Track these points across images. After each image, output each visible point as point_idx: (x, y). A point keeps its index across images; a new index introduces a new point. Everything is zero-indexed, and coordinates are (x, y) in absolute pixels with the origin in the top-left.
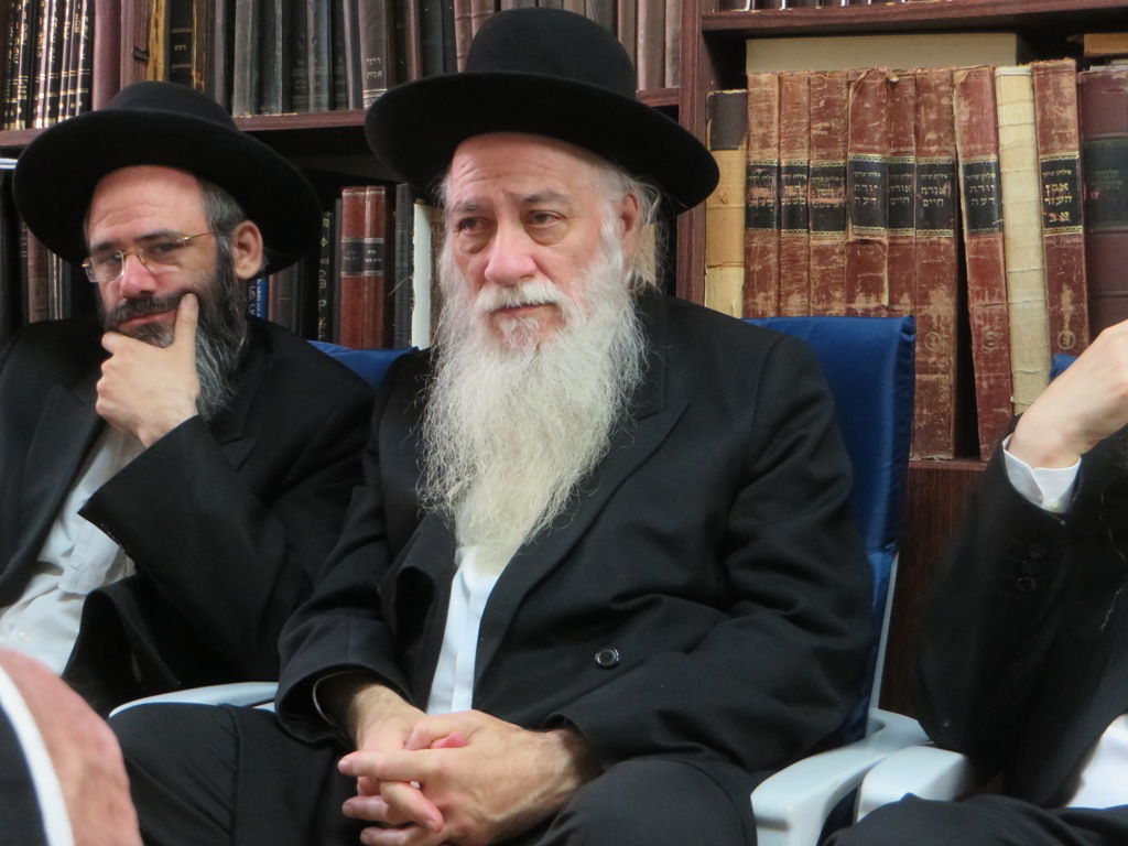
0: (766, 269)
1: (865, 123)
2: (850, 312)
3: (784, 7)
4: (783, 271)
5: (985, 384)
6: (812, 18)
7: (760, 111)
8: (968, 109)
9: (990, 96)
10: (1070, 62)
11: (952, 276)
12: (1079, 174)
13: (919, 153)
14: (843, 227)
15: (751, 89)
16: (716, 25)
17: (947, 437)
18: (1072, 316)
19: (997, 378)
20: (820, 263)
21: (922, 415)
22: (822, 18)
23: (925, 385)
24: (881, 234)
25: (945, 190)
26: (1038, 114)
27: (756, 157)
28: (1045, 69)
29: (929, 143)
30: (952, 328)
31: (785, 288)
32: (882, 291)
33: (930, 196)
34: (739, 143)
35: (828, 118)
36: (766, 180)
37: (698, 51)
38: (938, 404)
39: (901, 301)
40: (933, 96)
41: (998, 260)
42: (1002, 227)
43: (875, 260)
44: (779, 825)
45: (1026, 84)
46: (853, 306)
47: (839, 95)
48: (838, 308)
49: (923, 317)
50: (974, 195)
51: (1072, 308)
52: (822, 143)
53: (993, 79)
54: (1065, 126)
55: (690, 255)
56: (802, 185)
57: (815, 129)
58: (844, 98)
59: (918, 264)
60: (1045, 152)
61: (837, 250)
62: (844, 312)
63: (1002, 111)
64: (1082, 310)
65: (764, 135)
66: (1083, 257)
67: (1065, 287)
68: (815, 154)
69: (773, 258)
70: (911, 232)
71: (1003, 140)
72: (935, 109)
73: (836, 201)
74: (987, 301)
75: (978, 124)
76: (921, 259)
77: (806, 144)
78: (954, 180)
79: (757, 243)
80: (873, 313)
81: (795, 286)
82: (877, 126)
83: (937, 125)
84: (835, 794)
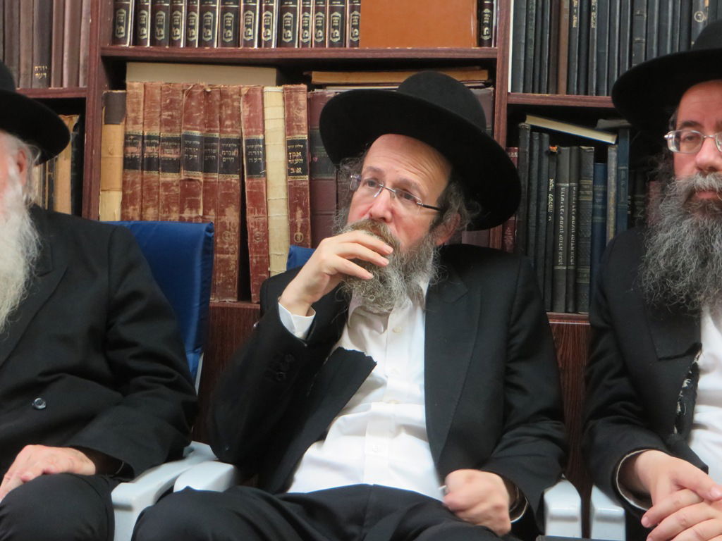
0: (134, 194)
1: (192, 113)
2: (182, 219)
3: (148, 45)
4: (144, 195)
5: (254, 261)
6: (163, 53)
7: (133, 103)
8: (248, 109)
9: (261, 102)
10: (304, 86)
11: (237, 200)
12: (307, 147)
13: (221, 132)
14: (178, 171)
15: (128, 91)
16: (108, 53)
17: (234, 289)
18: (302, 224)
19: (260, 257)
20: (165, 191)
21: (219, 278)
22: (169, 53)
23: (222, 260)
24: (199, 176)
25: (235, 153)
26: (286, 114)
27: (130, 130)
28: (291, 89)
29: (227, 127)
30: (237, 229)
31: (145, 204)
32: (199, 207)
33: (226, 156)
34: (121, 121)
35: (171, 109)
36: (135, 143)
37: (98, 69)
38: (229, 271)
39: (210, 214)
40: (229, 101)
41: (262, 193)
42: (265, 174)
43: (195, 190)
44: (127, 508)
45: (280, 96)
46: (183, 215)
47: (177, 97)
48: (175, 216)
49: (221, 223)
50: (250, 157)
51: (302, 220)
52: (167, 123)
53: (262, 93)
54: (300, 121)
55: (91, 183)
56: (156, 146)
57: (164, 115)
58: (181, 99)
59: (219, 194)
60: (290, 135)
61: (175, 184)
62: (178, 218)
63: (267, 111)
64: (307, 221)
65: (135, 117)
66: (308, 193)
67: (298, 208)
68: (163, 129)
69: (138, 187)
70: (216, 176)
71: (267, 127)
72: (230, 108)
73: (175, 156)
74: (256, 215)
75: (254, 117)
76: (221, 191)
77: (159, 123)
78: (240, 148)
79: (129, 178)
80: (194, 220)
81: (150, 203)
82: (199, 116)
83: (231, 117)
84: (160, 490)
